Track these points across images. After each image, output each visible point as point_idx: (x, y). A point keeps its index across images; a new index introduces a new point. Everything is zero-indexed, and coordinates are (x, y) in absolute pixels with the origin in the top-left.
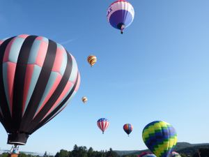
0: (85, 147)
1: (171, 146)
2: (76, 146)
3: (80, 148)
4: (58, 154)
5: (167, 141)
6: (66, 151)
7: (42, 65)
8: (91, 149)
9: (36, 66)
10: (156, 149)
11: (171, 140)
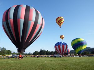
0: (45, 50)
1: (83, 49)
2: (41, 50)
3: (43, 50)
4: (34, 53)
5: (82, 46)
10: (77, 49)
11: (84, 46)
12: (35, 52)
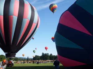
0: (48, 54)
2: (43, 53)
3: (45, 54)
4: (34, 57)
6: (38, 56)
7: (17, 16)
8: (51, 54)
9: (14, 16)
12: (36, 56)
